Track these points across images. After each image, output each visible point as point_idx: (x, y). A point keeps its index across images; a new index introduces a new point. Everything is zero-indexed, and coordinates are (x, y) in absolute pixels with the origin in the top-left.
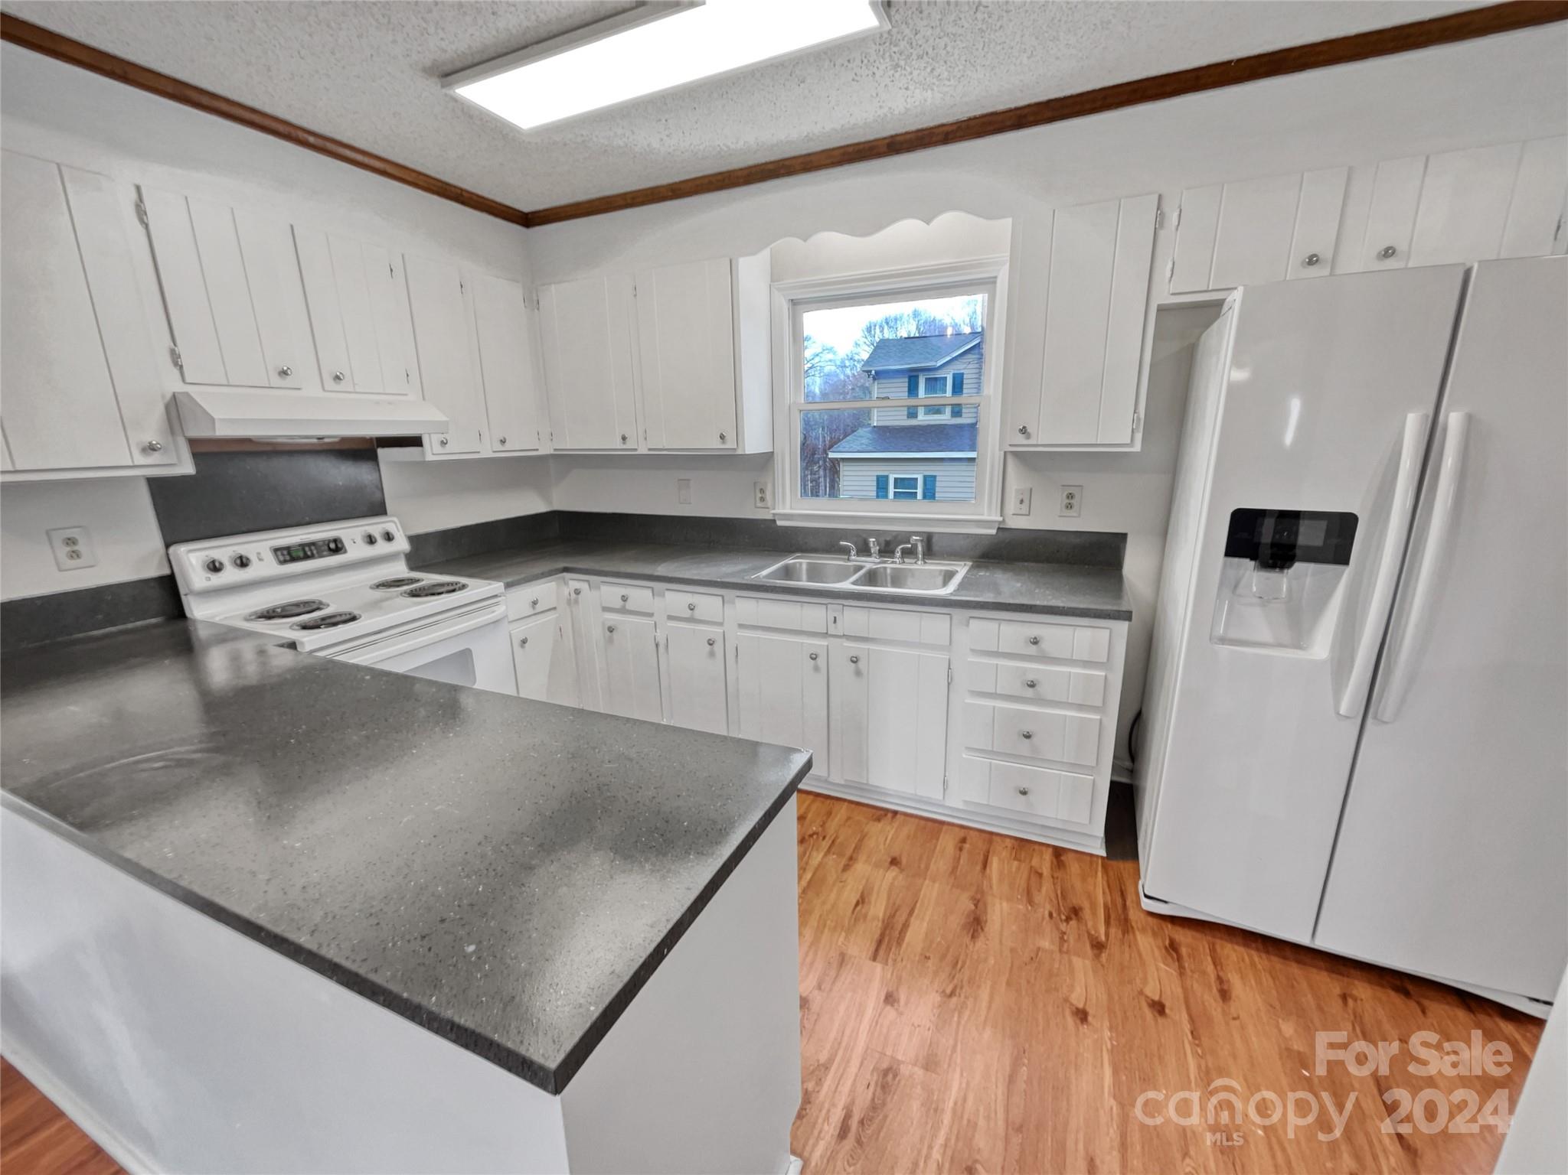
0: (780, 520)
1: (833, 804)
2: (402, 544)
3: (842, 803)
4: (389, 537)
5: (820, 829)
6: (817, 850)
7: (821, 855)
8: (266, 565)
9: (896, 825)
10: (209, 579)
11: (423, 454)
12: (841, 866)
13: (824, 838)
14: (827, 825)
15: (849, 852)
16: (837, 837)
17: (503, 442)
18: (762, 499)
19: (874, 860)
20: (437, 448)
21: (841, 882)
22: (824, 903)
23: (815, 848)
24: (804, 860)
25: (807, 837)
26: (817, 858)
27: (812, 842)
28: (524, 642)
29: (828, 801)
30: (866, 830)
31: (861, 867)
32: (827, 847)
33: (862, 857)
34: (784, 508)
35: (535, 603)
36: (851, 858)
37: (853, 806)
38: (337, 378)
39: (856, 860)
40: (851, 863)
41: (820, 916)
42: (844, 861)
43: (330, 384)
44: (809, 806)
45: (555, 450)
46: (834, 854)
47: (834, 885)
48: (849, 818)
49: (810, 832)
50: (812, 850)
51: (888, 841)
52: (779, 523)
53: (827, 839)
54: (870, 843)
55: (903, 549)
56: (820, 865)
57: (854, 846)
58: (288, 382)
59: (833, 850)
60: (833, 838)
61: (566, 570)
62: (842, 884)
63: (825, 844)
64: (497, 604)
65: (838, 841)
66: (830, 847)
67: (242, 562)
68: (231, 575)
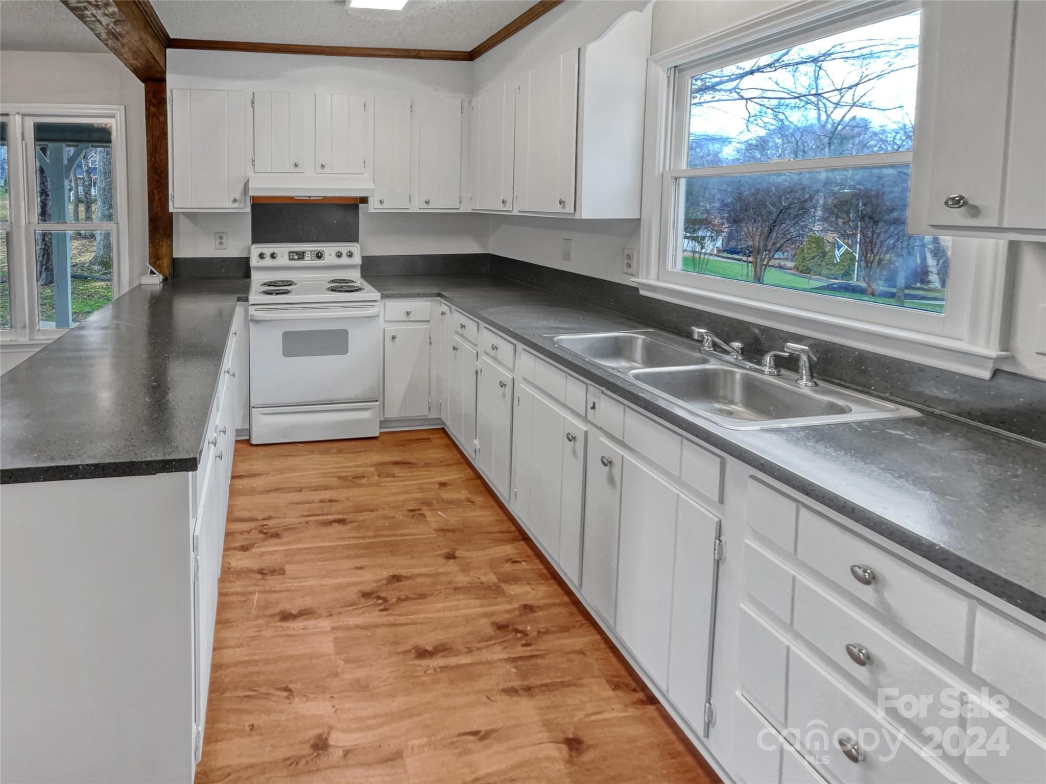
0: (642, 289)
1: (582, 625)
2: (357, 260)
3: (594, 632)
4: (350, 255)
5: (534, 634)
6: (506, 648)
7: (504, 656)
8: (283, 260)
9: (632, 712)
10: (258, 262)
11: (368, 208)
12: (510, 684)
13: (527, 645)
14: (549, 637)
15: (532, 681)
16: (541, 656)
17: (427, 203)
18: (629, 265)
19: (552, 716)
20: (378, 205)
21: (488, 698)
22: (446, 696)
23: (505, 644)
24: (481, 644)
25: (510, 628)
26: (497, 653)
27: (510, 637)
28: (394, 338)
29: (580, 618)
30: (585, 681)
31: (526, 707)
32: (519, 655)
33: (543, 700)
34: (647, 278)
35: (408, 313)
36: (528, 689)
37: (603, 645)
38: (323, 166)
39: (531, 696)
40: (521, 692)
41: (428, 703)
42: (516, 683)
43: (319, 170)
44: (553, 605)
45: (473, 209)
46: (516, 667)
47: (478, 692)
48: (581, 652)
49: (520, 627)
50: (500, 643)
51: (594, 718)
52: (642, 292)
53: (528, 648)
54: (572, 698)
55: (775, 356)
56: (489, 663)
57: (549, 681)
58: (298, 170)
59: (521, 663)
60: (536, 653)
61: (439, 295)
62: (485, 700)
63: (520, 651)
64: (373, 306)
65: (539, 661)
66: (521, 658)
67: (273, 256)
68: (268, 262)
